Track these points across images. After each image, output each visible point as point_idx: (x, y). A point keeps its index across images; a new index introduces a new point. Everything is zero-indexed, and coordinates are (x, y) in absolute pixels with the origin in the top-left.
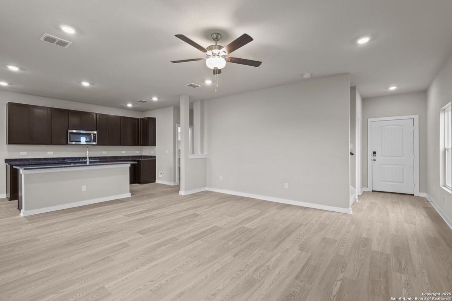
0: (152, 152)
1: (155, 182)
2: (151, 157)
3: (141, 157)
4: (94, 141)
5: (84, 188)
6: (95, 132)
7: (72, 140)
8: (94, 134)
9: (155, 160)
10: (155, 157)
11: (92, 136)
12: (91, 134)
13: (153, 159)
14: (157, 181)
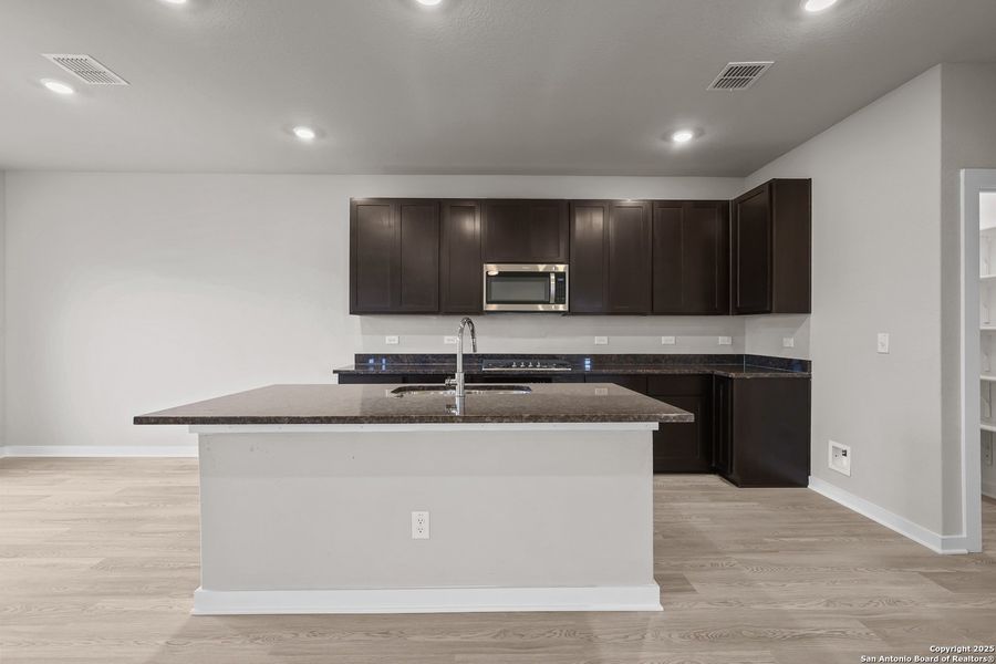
0: (790, 342)
1: (805, 484)
2: (788, 364)
3: (738, 358)
4: (559, 300)
5: (420, 525)
6: (561, 268)
7: (493, 298)
8: (559, 275)
9: (807, 382)
10: (805, 365)
11: (553, 283)
12: (546, 275)
13: (797, 374)
14: (816, 484)
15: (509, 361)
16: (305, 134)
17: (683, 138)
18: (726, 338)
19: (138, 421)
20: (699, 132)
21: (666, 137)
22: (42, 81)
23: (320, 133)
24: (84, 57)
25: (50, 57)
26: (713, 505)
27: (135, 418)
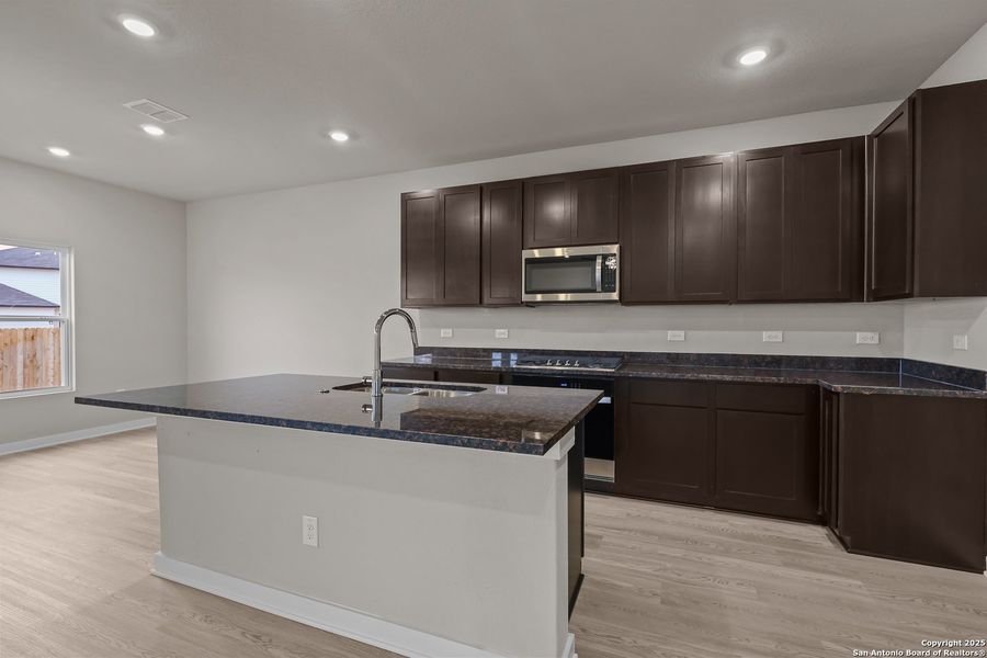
4: (608, 288)
5: (309, 530)
6: (614, 249)
7: (534, 287)
8: (607, 258)
11: (599, 267)
15: (544, 358)
16: (340, 137)
17: (753, 58)
18: (869, 334)
19: (78, 400)
20: (778, 49)
21: (729, 59)
22: (142, 126)
23: (353, 136)
24: (144, 101)
25: (128, 105)
26: (780, 571)
27: (76, 398)
